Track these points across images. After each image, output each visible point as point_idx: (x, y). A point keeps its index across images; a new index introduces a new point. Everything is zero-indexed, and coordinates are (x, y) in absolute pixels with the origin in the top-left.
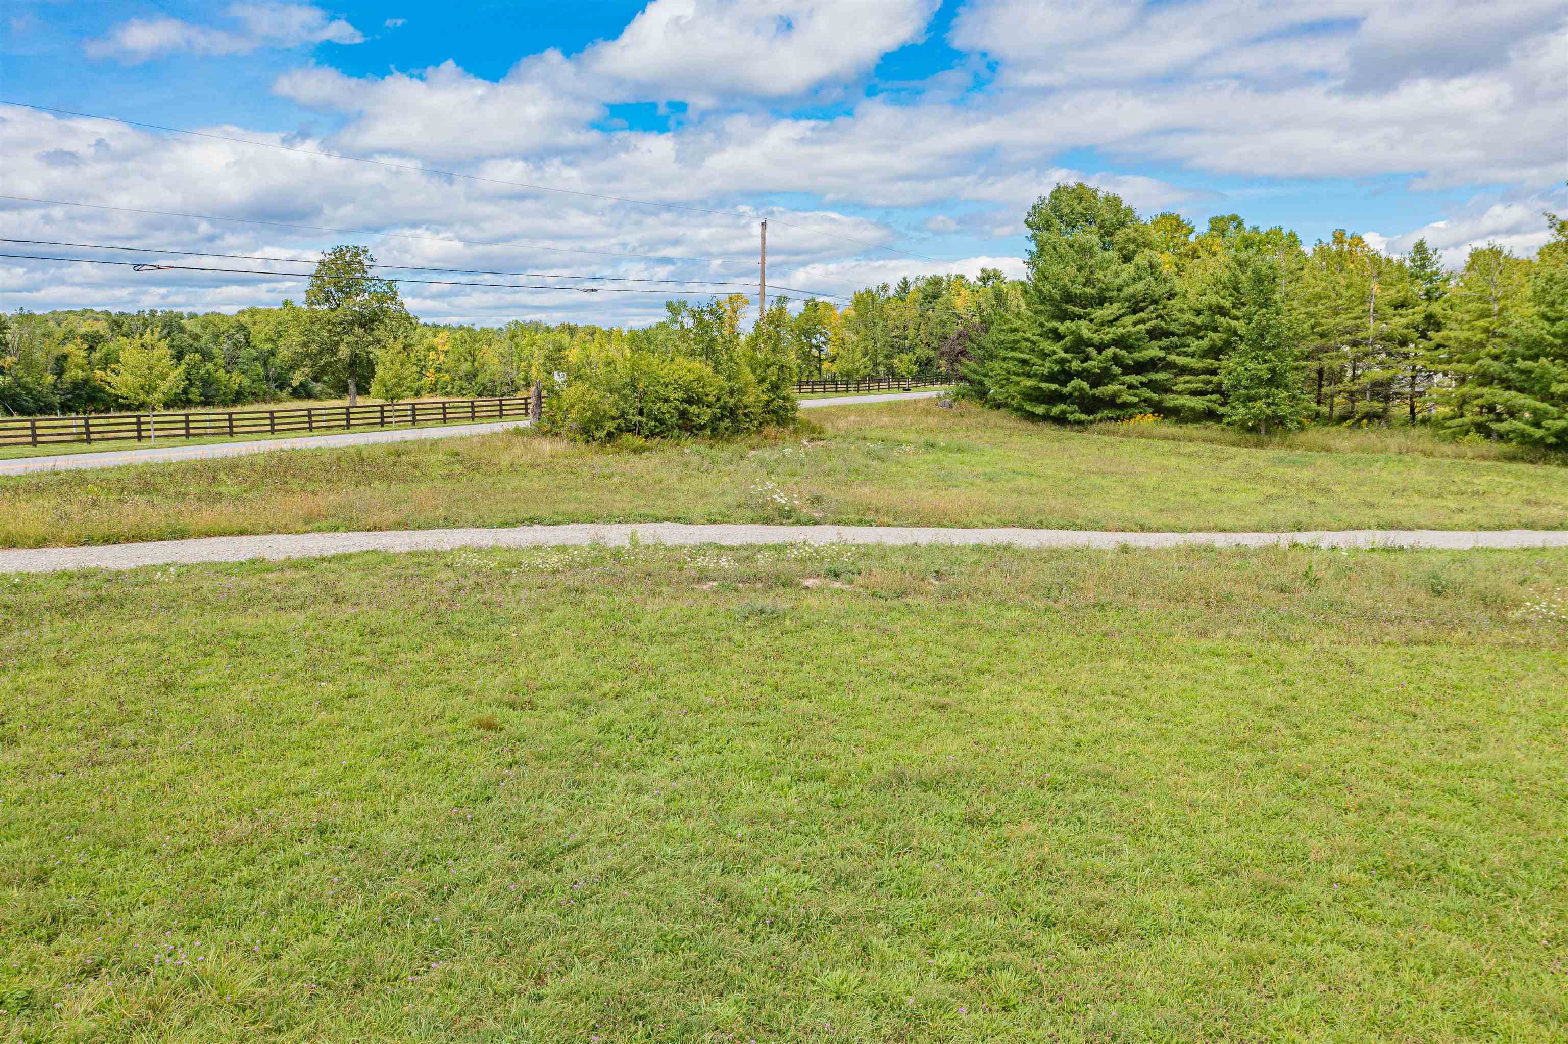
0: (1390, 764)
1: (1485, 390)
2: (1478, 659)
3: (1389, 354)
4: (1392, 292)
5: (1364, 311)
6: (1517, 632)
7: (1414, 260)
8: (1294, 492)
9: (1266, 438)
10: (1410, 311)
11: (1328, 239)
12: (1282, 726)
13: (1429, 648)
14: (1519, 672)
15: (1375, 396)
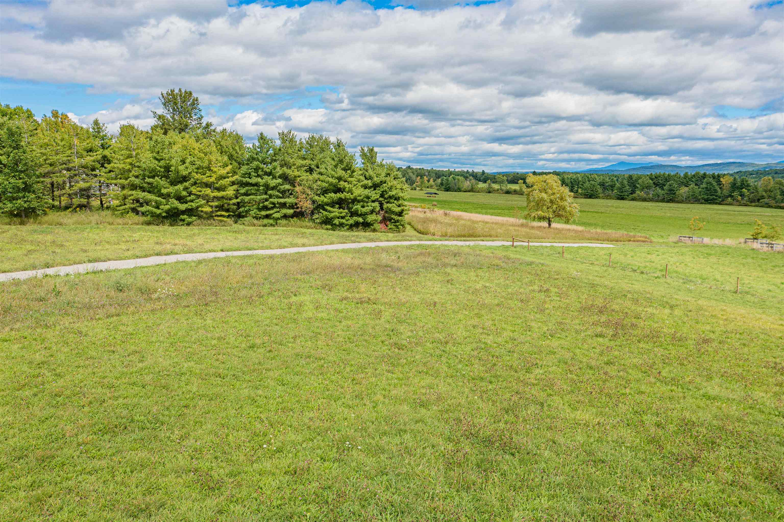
0: (104, 378)
1: (134, 192)
2: (140, 319)
3: (87, 175)
4: (85, 144)
5: (71, 153)
6: (157, 304)
7: (94, 129)
8: (44, 247)
9: (26, 219)
10: (95, 154)
11: (49, 115)
12: (46, 372)
13: (118, 318)
14: (158, 321)
15: (82, 196)
